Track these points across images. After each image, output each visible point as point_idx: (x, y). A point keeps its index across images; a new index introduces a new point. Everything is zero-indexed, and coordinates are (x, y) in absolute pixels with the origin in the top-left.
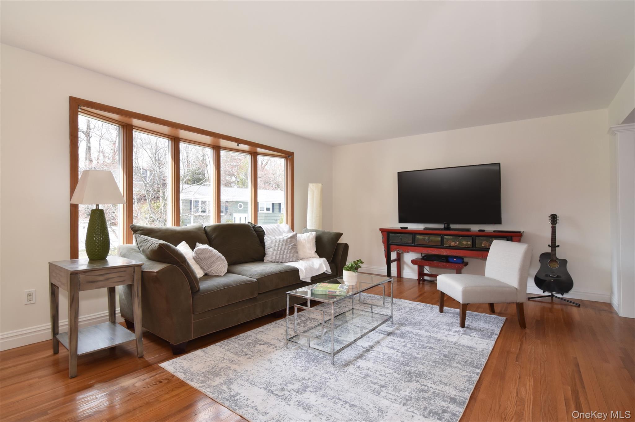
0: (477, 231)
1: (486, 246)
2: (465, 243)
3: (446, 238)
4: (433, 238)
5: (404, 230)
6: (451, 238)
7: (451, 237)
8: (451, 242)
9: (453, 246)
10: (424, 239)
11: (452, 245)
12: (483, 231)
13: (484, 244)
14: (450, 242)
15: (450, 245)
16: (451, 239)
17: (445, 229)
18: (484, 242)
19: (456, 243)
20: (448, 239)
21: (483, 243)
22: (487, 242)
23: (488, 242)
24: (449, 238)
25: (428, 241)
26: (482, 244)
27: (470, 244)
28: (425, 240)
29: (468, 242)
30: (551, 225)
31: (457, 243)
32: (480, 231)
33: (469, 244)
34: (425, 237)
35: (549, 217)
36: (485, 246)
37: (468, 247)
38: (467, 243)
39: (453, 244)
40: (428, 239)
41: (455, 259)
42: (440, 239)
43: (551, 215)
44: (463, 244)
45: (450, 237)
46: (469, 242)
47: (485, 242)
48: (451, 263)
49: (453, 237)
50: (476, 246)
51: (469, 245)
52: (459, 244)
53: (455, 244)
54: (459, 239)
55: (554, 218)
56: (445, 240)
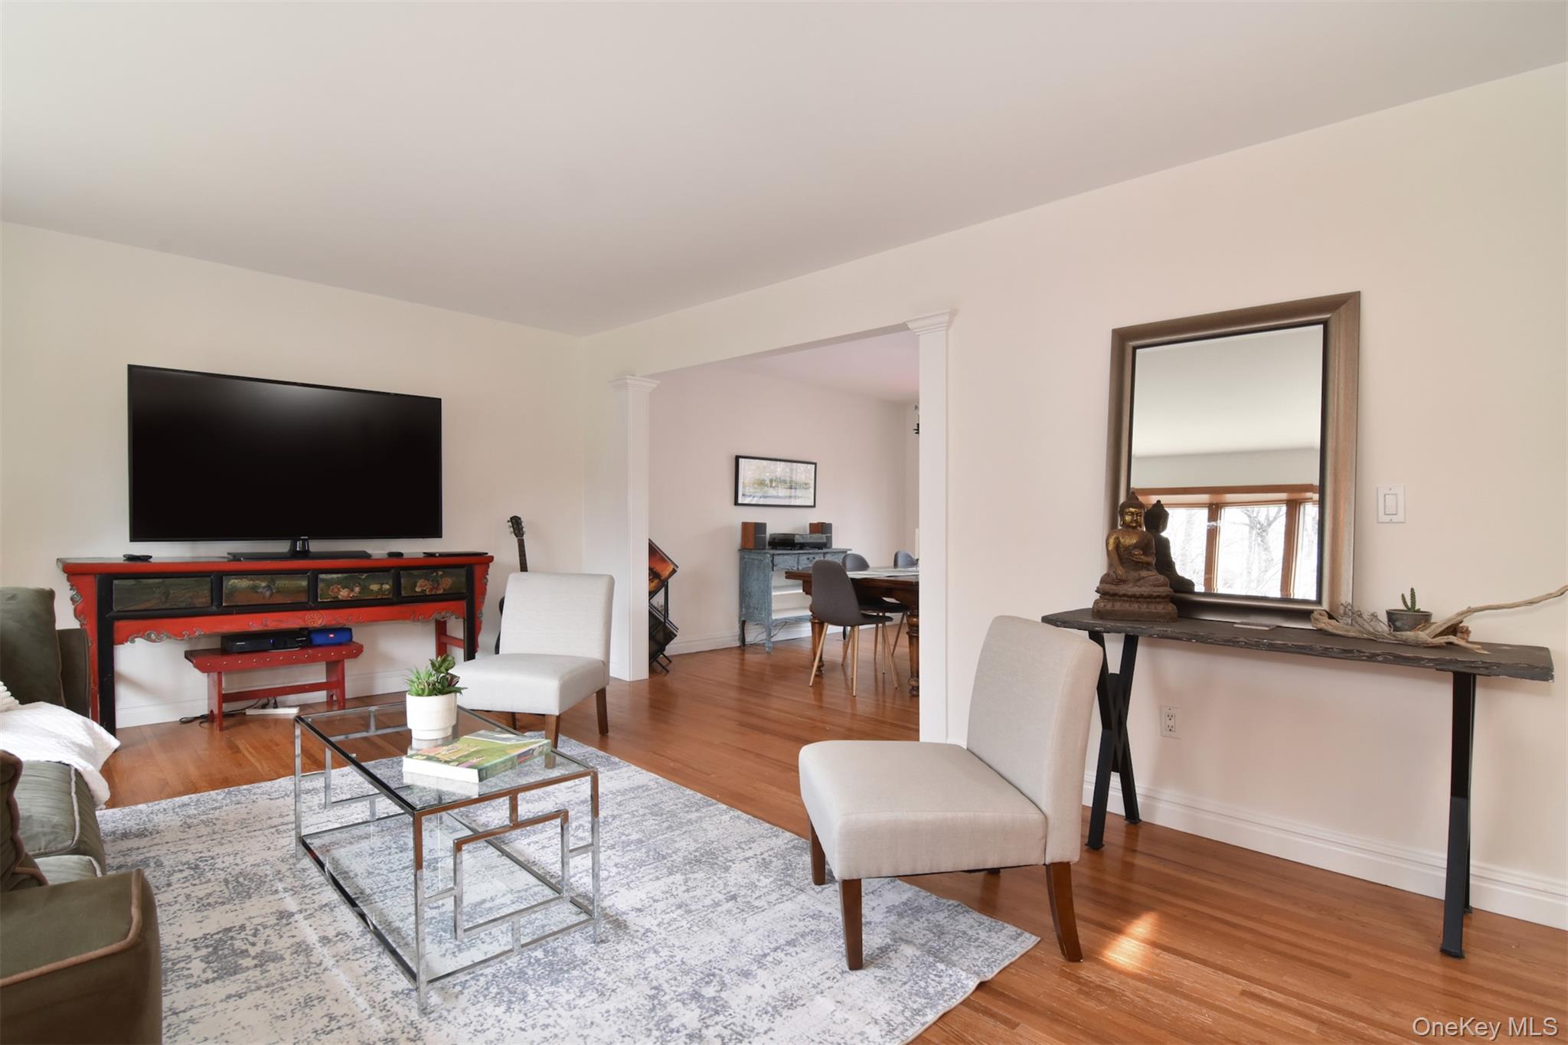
0: (387, 556)
1: (425, 590)
2: (375, 587)
3: (323, 580)
4: (283, 583)
5: (139, 566)
6: (338, 578)
7: (339, 575)
8: (339, 589)
9: (344, 599)
10: (254, 588)
11: (342, 596)
12: (400, 555)
13: (421, 586)
14: (336, 590)
15: (337, 597)
16: (338, 582)
17: (294, 555)
18: (420, 582)
19: (352, 590)
20: (329, 583)
21: (418, 584)
22: (427, 582)
23: (428, 580)
24: (333, 578)
25: (268, 594)
26: (415, 586)
27: (388, 589)
28: (257, 592)
29: (383, 584)
30: (516, 539)
31: (357, 589)
32: (392, 555)
33: (385, 591)
34: (257, 582)
35: (508, 521)
36: (423, 591)
37: (384, 597)
38: (381, 588)
39: (344, 594)
40: (268, 587)
41: (332, 636)
42: (304, 583)
43: (511, 518)
44: (372, 590)
45: (335, 576)
46: (387, 584)
47: (423, 580)
48: (320, 646)
49: (345, 575)
50: (403, 592)
51: (387, 593)
52: (360, 593)
53: (349, 594)
54: (360, 579)
55: (516, 524)
56: (321, 585)
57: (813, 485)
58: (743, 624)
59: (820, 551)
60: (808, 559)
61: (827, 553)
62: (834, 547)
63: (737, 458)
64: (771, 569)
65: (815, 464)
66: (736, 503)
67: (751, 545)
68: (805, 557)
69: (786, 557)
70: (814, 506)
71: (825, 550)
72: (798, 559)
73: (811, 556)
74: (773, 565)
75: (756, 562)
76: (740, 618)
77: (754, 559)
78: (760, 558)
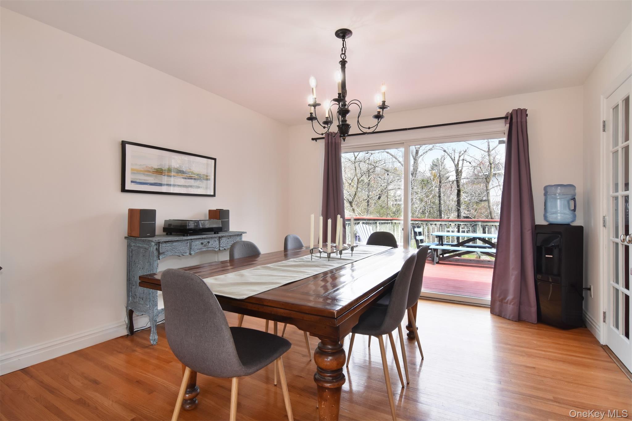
57: (213, 177)
58: (130, 314)
59: (216, 235)
60: (202, 244)
61: (222, 237)
62: (231, 230)
63: (124, 144)
64: (155, 258)
65: (215, 159)
66: (123, 190)
67: (136, 233)
68: (198, 243)
69: (175, 244)
70: (214, 195)
71: (220, 234)
72: (190, 245)
73: (205, 241)
74: (159, 254)
75: (142, 250)
76: (127, 307)
77: (139, 247)
78: (145, 246)
